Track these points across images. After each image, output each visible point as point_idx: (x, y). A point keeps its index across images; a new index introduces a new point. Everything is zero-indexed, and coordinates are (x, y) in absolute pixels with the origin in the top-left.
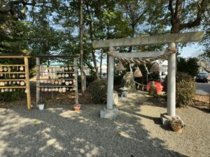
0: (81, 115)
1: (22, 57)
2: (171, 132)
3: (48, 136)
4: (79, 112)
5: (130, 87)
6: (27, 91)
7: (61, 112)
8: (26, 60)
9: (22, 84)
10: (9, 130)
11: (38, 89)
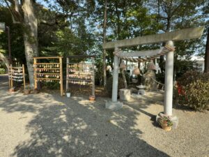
0: (92, 104)
1: (58, 57)
2: (158, 129)
3: (62, 113)
4: (92, 102)
5: (150, 86)
6: (61, 82)
7: (80, 100)
8: (61, 60)
9: (58, 77)
10: (44, 106)
11: (67, 82)
